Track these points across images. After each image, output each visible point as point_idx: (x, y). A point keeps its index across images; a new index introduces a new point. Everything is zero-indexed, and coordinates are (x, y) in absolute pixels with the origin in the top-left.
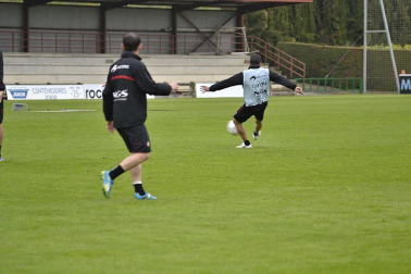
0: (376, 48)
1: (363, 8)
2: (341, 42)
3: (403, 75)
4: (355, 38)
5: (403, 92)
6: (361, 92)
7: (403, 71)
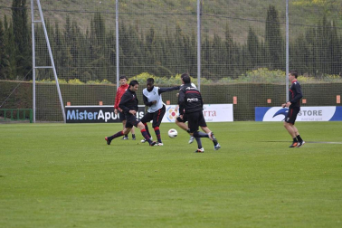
0: (43, 82)
1: (31, 47)
2: (11, 76)
3: (69, 106)
4: (24, 74)
5: (69, 121)
6: (31, 122)
7: (69, 103)
